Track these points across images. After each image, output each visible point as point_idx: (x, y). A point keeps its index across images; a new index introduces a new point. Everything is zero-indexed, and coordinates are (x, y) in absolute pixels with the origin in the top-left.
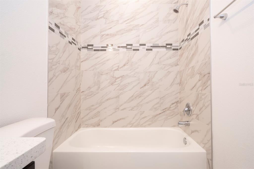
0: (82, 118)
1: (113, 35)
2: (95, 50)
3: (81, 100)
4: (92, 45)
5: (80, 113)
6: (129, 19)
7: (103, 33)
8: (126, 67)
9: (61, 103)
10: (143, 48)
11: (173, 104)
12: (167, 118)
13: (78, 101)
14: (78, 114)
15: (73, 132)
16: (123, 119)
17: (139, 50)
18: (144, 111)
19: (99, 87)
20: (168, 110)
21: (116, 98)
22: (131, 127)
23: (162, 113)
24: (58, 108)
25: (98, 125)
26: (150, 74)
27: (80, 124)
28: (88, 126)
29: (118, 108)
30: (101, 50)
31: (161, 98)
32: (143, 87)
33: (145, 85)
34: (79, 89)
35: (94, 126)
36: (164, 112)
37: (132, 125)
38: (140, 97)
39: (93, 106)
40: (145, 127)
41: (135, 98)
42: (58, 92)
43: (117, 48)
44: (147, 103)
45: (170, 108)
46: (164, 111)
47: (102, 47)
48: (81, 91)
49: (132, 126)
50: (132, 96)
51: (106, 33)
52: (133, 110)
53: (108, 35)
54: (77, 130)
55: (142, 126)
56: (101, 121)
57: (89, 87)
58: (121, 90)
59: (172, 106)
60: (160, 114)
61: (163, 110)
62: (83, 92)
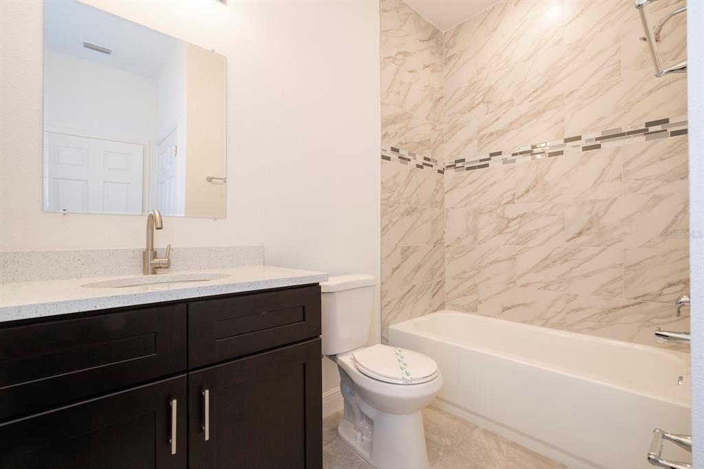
0: (448, 293)
1: (501, 133)
2: (468, 169)
3: (444, 261)
4: (463, 160)
5: (444, 282)
6: (536, 90)
7: (482, 134)
8: (531, 194)
9: (402, 262)
10: (573, 147)
11: (670, 285)
12: (649, 321)
13: (437, 262)
14: (438, 284)
15: (426, 311)
16: (524, 305)
17: (563, 154)
18: (577, 296)
19: (476, 239)
20: (653, 300)
21: (509, 260)
22: (543, 325)
23: (633, 305)
24: (396, 268)
25: (475, 310)
26: (593, 207)
27: (444, 303)
28: (456, 308)
29: (514, 282)
30: (480, 167)
31: (628, 267)
32: (574, 238)
33: (580, 234)
34: (440, 242)
35: (467, 311)
36: (640, 303)
37: (545, 321)
38: (566, 261)
39: (465, 272)
40: (579, 331)
41: (554, 262)
42: (397, 244)
43: (510, 157)
44: (586, 276)
45: (660, 294)
46: (640, 300)
47: (481, 161)
48: (446, 245)
49: (546, 323)
50: (546, 258)
51: (488, 131)
52: (549, 290)
53: (491, 134)
54: (436, 311)
55: (570, 328)
56: (480, 303)
57: (458, 238)
58: (519, 244)
59: (665, 291)
60: (624, 307)
61: (635, 298)
62: (448, 246)
